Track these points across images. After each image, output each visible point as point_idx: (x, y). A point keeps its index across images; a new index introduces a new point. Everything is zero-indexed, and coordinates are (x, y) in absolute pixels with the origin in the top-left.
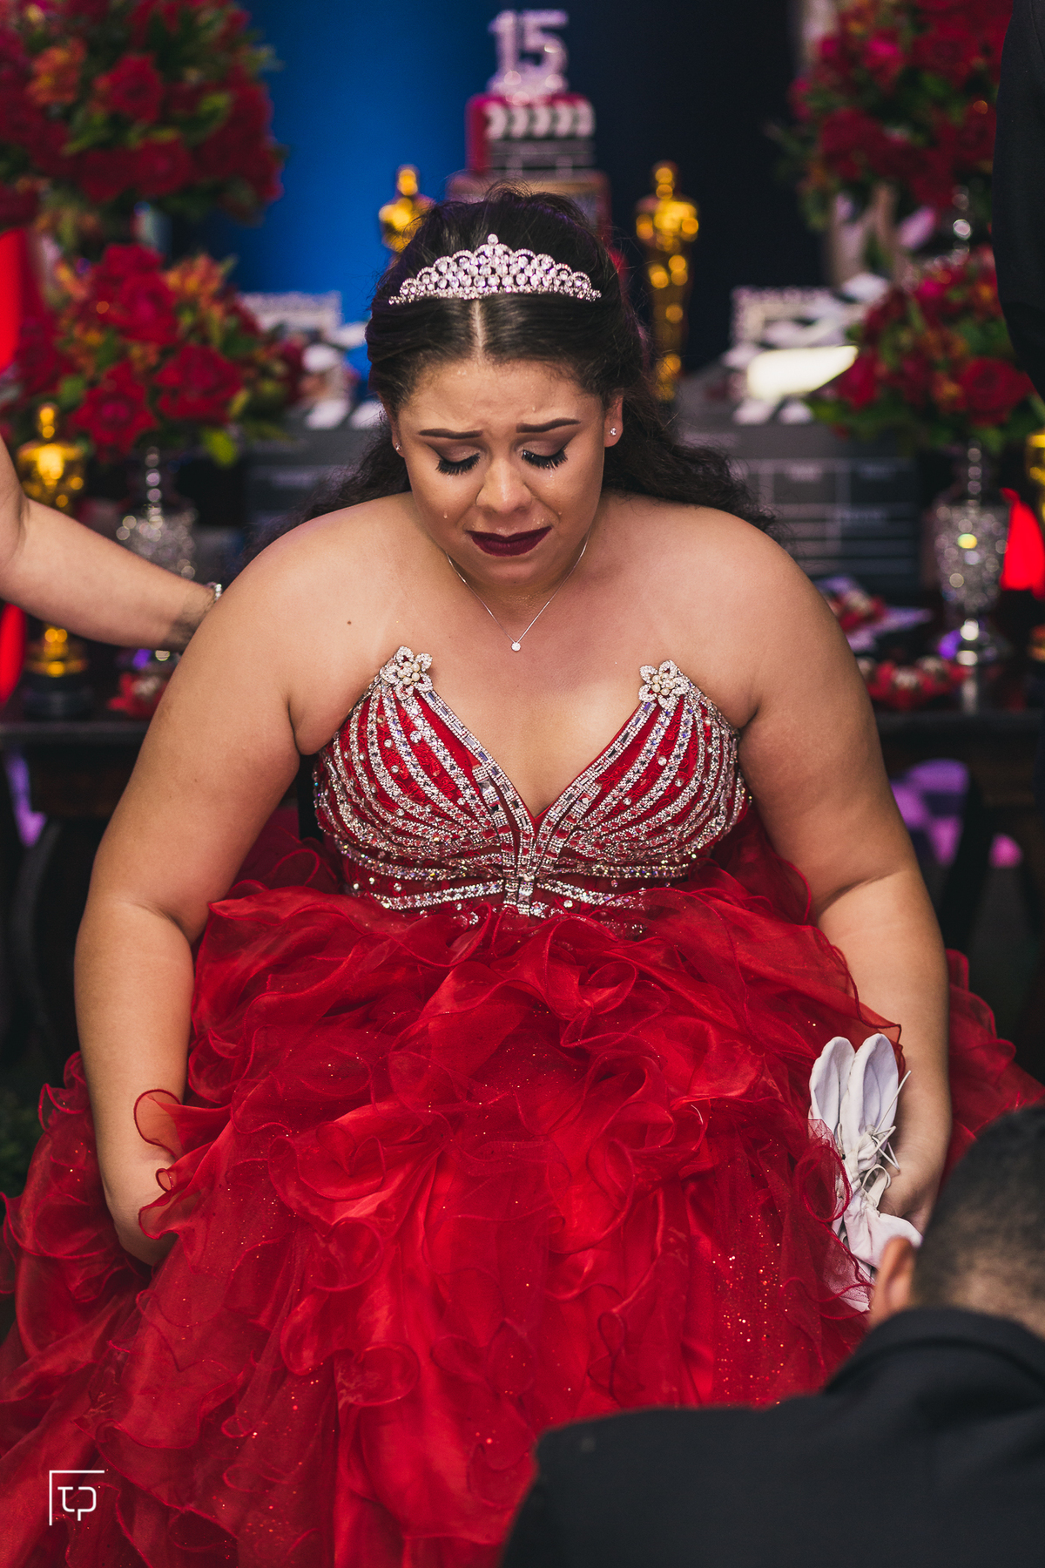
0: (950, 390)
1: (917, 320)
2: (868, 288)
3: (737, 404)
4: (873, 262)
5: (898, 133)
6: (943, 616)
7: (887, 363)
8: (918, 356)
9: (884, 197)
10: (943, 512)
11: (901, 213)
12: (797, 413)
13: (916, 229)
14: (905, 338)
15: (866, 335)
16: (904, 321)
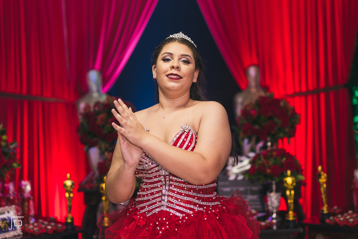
0: (269, 171)
1: (262, 158)
2: (252, 155)
3: (229, 177)
4: (252, 150)
5: (257, 127)
6: (269, 214)
7: (257, 167)
8: (263, 165)
9: (254, 139)
10: (268, 194)
11: (257, 142)
12: (241, 177)
13: (260, 145)
14: (260, 162)
15: (253, 162)
16: (260, 159)
